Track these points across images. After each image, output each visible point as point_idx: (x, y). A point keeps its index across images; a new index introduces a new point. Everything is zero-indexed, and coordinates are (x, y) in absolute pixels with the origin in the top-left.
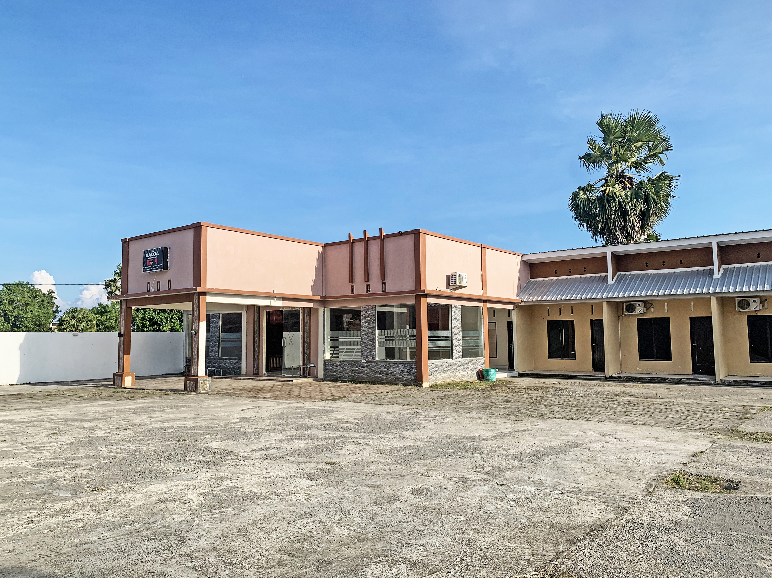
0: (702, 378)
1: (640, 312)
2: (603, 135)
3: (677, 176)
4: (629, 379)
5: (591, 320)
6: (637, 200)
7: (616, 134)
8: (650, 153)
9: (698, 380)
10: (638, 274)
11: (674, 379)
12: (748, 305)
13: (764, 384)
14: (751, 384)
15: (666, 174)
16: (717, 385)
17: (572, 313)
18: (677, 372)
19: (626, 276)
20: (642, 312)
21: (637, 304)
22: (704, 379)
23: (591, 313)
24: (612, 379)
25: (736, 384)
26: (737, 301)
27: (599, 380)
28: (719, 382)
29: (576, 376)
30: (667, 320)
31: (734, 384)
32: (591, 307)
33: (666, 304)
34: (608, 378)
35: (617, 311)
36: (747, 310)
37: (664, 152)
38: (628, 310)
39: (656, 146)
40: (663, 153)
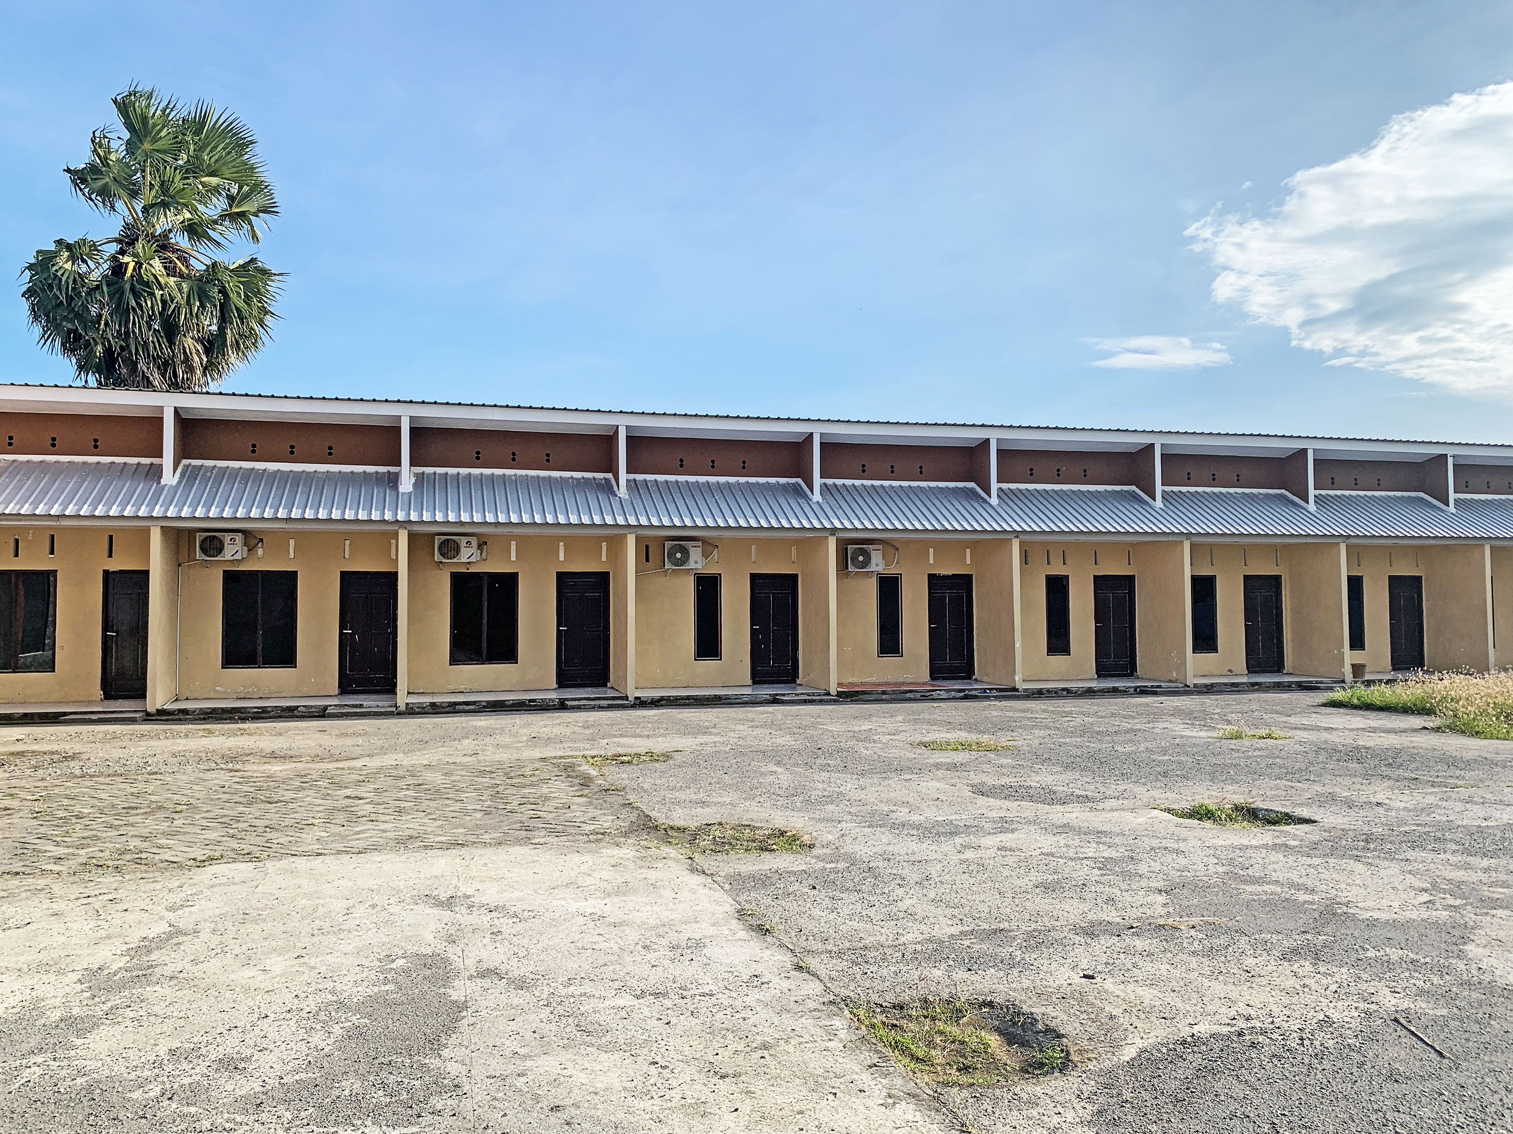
0: (370, 702)
1: (235, 557)
2: (126, 135)
3: (281, 274)
4: (207, 713)
5: (106, 573)
6: (203, 306)
7: (160, 143)
8: (231, 207)
9: (361, 706)
10: (233, 468)
11: (312, 707)
12: (458, 551)
13: (484, 707)
14: (461, 707)
15: (260, 264)
16: (400, 714)
17: (52, 552)
18: (305, 691)
19: (203, 469)
20: (238, 557)
21: (227, 538)
22: (374, 704)
23: (106, 552)
24: (163, 716)
25: (435, 709)
26: (437, 541)
27: (133, 721)
28: (403, 708)
29: (65, 714)
30: (291, 577)
31: (431, 711)
32: (107, 537)
33: (292, 542)
34: (154, 715)
35: (177, 553)
36: (455, 560)
37: (260, 214)
38: (204, 550)
39: (247, 196)
40: (257, 216)
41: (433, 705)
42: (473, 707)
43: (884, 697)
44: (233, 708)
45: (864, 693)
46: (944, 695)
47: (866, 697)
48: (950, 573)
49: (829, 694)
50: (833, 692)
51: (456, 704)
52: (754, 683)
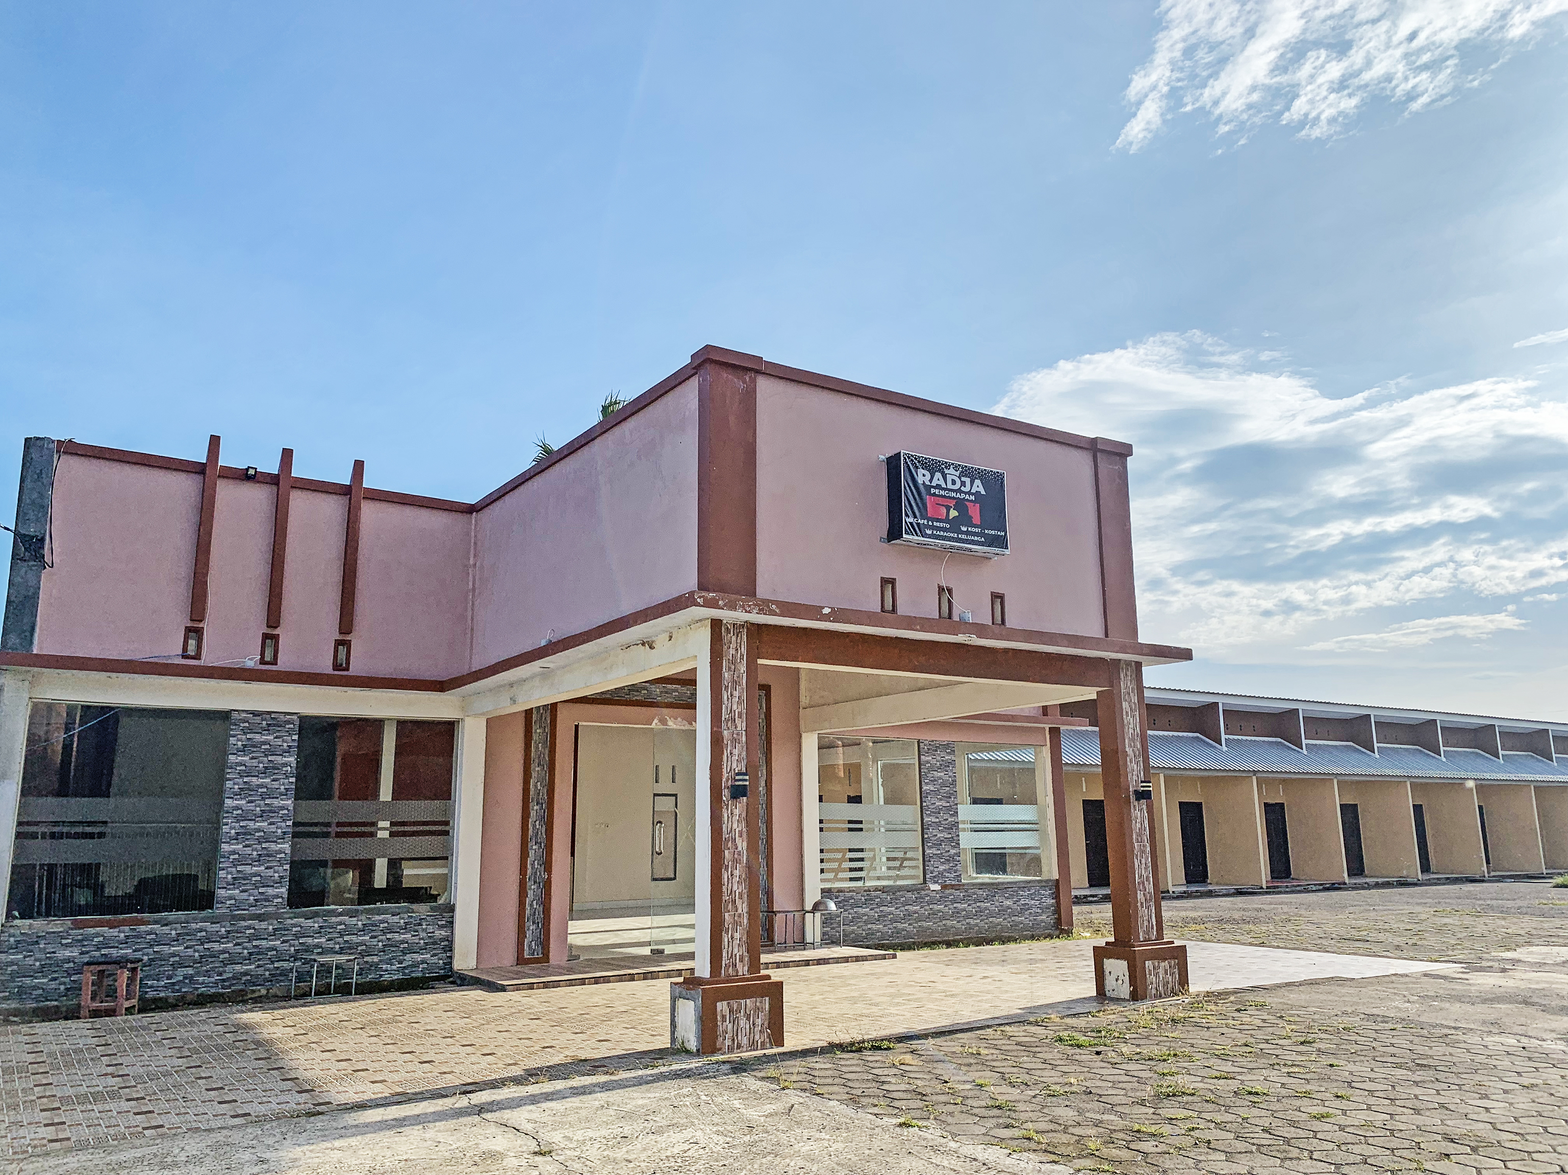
48: (1275, 802)
50: (1264, 887)
52: (1187, 882)
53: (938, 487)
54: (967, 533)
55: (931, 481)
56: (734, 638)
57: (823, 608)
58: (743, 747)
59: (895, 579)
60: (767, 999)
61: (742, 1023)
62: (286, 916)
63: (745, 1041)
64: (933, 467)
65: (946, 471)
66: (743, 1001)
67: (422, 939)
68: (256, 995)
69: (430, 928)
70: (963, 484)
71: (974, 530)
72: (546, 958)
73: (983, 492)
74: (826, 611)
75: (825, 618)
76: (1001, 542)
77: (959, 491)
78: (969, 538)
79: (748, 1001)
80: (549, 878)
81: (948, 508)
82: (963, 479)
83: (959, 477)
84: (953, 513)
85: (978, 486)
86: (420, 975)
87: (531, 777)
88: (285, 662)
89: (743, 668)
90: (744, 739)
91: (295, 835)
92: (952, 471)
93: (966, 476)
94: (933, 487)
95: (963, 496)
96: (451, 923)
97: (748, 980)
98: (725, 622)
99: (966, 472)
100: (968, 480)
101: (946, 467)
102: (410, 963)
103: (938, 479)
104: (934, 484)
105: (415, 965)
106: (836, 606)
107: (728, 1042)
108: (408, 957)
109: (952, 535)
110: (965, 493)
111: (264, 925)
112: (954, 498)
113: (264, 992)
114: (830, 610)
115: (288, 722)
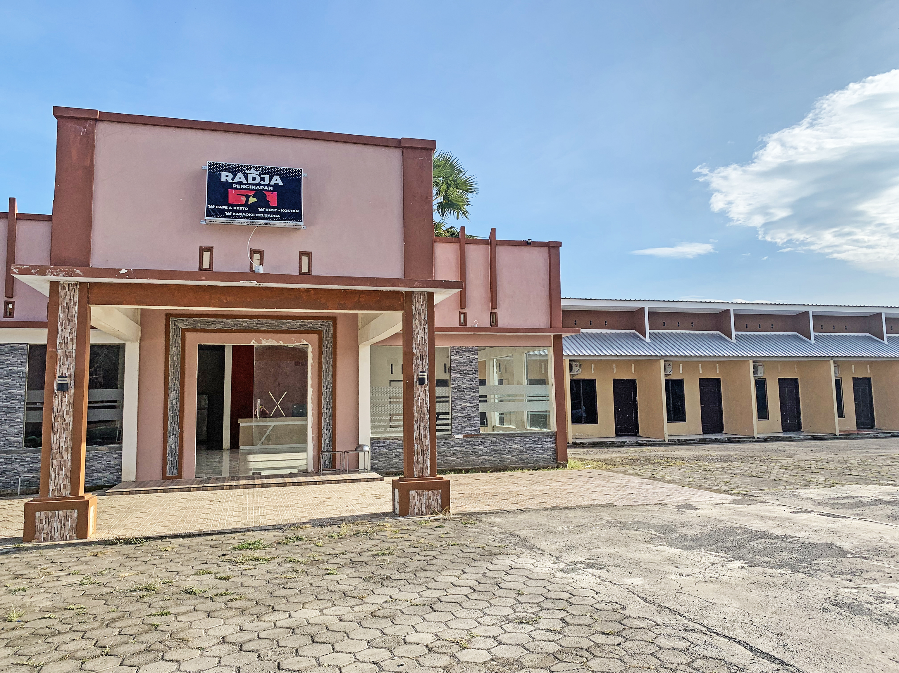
41: (678, 440)
42: (694, 442)
43: (858, 436)
44: (601, 442)
45: (850, 435)
46: (883, 435)
47: (851, 436)
48: (862, 377)
49: (835, 435)
50: (838, 434)
51: (687, 440)
52: (783, 431)
53: (240, 183)
54: (264, 213)
55: (233, 179)
56: (68, 293)
57: (121, 270)
58: (72, 360)
59: (213, 247)
60: (76, 511)
61: (55, 525)
62: (21, 452)
63: (57, 535)
64: (235, 170)
65: (247, 172)
66: (57, 512)
67: (104, 465)
68: (6, 493)
69: (108, 459)
70: (263, 179)
71: (270, 210)
72: (180, 476)
73: (281, 184)
74: (123, 271)
75: (123, 276)
76: (298, 217)
77: (259, 184)
78: (266, 216)
79: (61, 512)
80: (181, 432)
81: (248, 197)
82: (262, 176)
83: (260, 175)
84: (252, 200)
85: (277, 180)
86: (103, 484)
87: (169, 376)
88: (18, 316)
89: (75, 311)
90: (74, 355)
91: (28, 409)
92: (252, 171)
93: (266, 174)
94: (235, 183)
95: (262, 188)
96: (120, 457)
97: (69, 499)
98: (62, 282)
99: (265, 171)
100: (267, 177)
101: (247, 169)
102: (96, 477)
103: (240, 177)
104: (236, 181)
105: (99, 478)
106: (132, 268)
107: (43, 535)
108: (95, 474)
109: (250, 215)
110: (264, 186)
111: (9, 456)
112: (253, 189)
113: (10, 491)
114: (127, 271)
115: (21, 349)
